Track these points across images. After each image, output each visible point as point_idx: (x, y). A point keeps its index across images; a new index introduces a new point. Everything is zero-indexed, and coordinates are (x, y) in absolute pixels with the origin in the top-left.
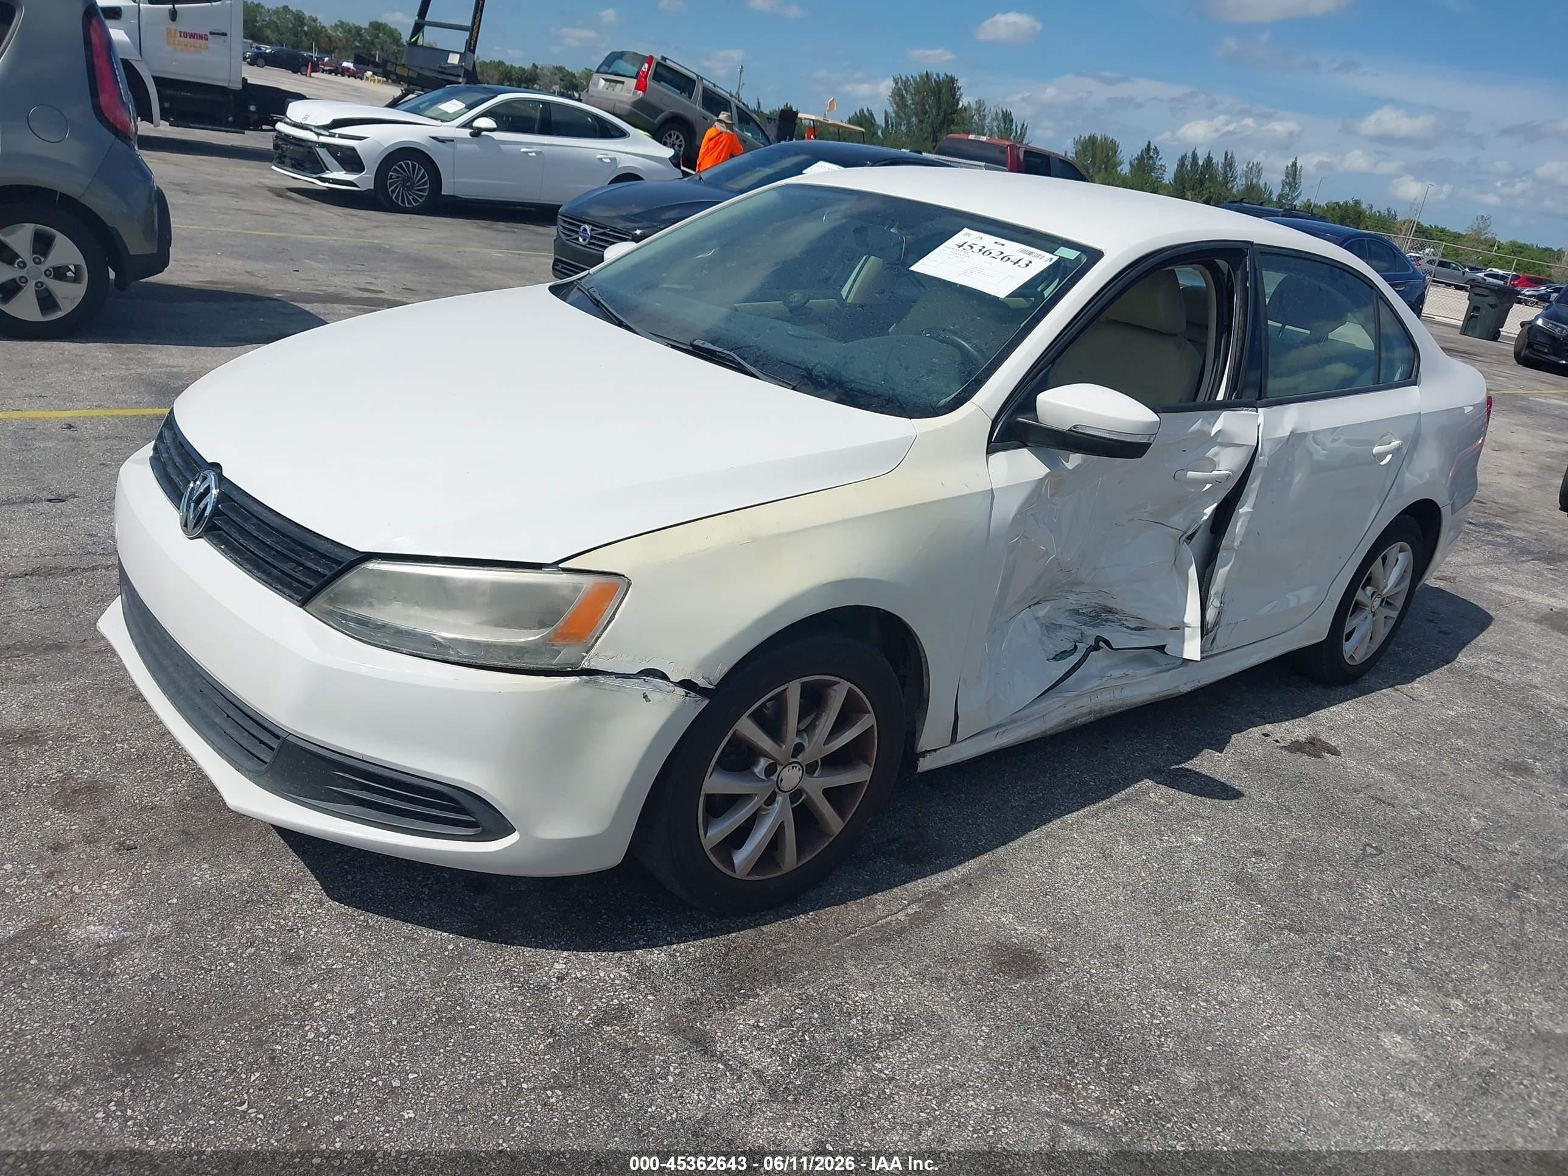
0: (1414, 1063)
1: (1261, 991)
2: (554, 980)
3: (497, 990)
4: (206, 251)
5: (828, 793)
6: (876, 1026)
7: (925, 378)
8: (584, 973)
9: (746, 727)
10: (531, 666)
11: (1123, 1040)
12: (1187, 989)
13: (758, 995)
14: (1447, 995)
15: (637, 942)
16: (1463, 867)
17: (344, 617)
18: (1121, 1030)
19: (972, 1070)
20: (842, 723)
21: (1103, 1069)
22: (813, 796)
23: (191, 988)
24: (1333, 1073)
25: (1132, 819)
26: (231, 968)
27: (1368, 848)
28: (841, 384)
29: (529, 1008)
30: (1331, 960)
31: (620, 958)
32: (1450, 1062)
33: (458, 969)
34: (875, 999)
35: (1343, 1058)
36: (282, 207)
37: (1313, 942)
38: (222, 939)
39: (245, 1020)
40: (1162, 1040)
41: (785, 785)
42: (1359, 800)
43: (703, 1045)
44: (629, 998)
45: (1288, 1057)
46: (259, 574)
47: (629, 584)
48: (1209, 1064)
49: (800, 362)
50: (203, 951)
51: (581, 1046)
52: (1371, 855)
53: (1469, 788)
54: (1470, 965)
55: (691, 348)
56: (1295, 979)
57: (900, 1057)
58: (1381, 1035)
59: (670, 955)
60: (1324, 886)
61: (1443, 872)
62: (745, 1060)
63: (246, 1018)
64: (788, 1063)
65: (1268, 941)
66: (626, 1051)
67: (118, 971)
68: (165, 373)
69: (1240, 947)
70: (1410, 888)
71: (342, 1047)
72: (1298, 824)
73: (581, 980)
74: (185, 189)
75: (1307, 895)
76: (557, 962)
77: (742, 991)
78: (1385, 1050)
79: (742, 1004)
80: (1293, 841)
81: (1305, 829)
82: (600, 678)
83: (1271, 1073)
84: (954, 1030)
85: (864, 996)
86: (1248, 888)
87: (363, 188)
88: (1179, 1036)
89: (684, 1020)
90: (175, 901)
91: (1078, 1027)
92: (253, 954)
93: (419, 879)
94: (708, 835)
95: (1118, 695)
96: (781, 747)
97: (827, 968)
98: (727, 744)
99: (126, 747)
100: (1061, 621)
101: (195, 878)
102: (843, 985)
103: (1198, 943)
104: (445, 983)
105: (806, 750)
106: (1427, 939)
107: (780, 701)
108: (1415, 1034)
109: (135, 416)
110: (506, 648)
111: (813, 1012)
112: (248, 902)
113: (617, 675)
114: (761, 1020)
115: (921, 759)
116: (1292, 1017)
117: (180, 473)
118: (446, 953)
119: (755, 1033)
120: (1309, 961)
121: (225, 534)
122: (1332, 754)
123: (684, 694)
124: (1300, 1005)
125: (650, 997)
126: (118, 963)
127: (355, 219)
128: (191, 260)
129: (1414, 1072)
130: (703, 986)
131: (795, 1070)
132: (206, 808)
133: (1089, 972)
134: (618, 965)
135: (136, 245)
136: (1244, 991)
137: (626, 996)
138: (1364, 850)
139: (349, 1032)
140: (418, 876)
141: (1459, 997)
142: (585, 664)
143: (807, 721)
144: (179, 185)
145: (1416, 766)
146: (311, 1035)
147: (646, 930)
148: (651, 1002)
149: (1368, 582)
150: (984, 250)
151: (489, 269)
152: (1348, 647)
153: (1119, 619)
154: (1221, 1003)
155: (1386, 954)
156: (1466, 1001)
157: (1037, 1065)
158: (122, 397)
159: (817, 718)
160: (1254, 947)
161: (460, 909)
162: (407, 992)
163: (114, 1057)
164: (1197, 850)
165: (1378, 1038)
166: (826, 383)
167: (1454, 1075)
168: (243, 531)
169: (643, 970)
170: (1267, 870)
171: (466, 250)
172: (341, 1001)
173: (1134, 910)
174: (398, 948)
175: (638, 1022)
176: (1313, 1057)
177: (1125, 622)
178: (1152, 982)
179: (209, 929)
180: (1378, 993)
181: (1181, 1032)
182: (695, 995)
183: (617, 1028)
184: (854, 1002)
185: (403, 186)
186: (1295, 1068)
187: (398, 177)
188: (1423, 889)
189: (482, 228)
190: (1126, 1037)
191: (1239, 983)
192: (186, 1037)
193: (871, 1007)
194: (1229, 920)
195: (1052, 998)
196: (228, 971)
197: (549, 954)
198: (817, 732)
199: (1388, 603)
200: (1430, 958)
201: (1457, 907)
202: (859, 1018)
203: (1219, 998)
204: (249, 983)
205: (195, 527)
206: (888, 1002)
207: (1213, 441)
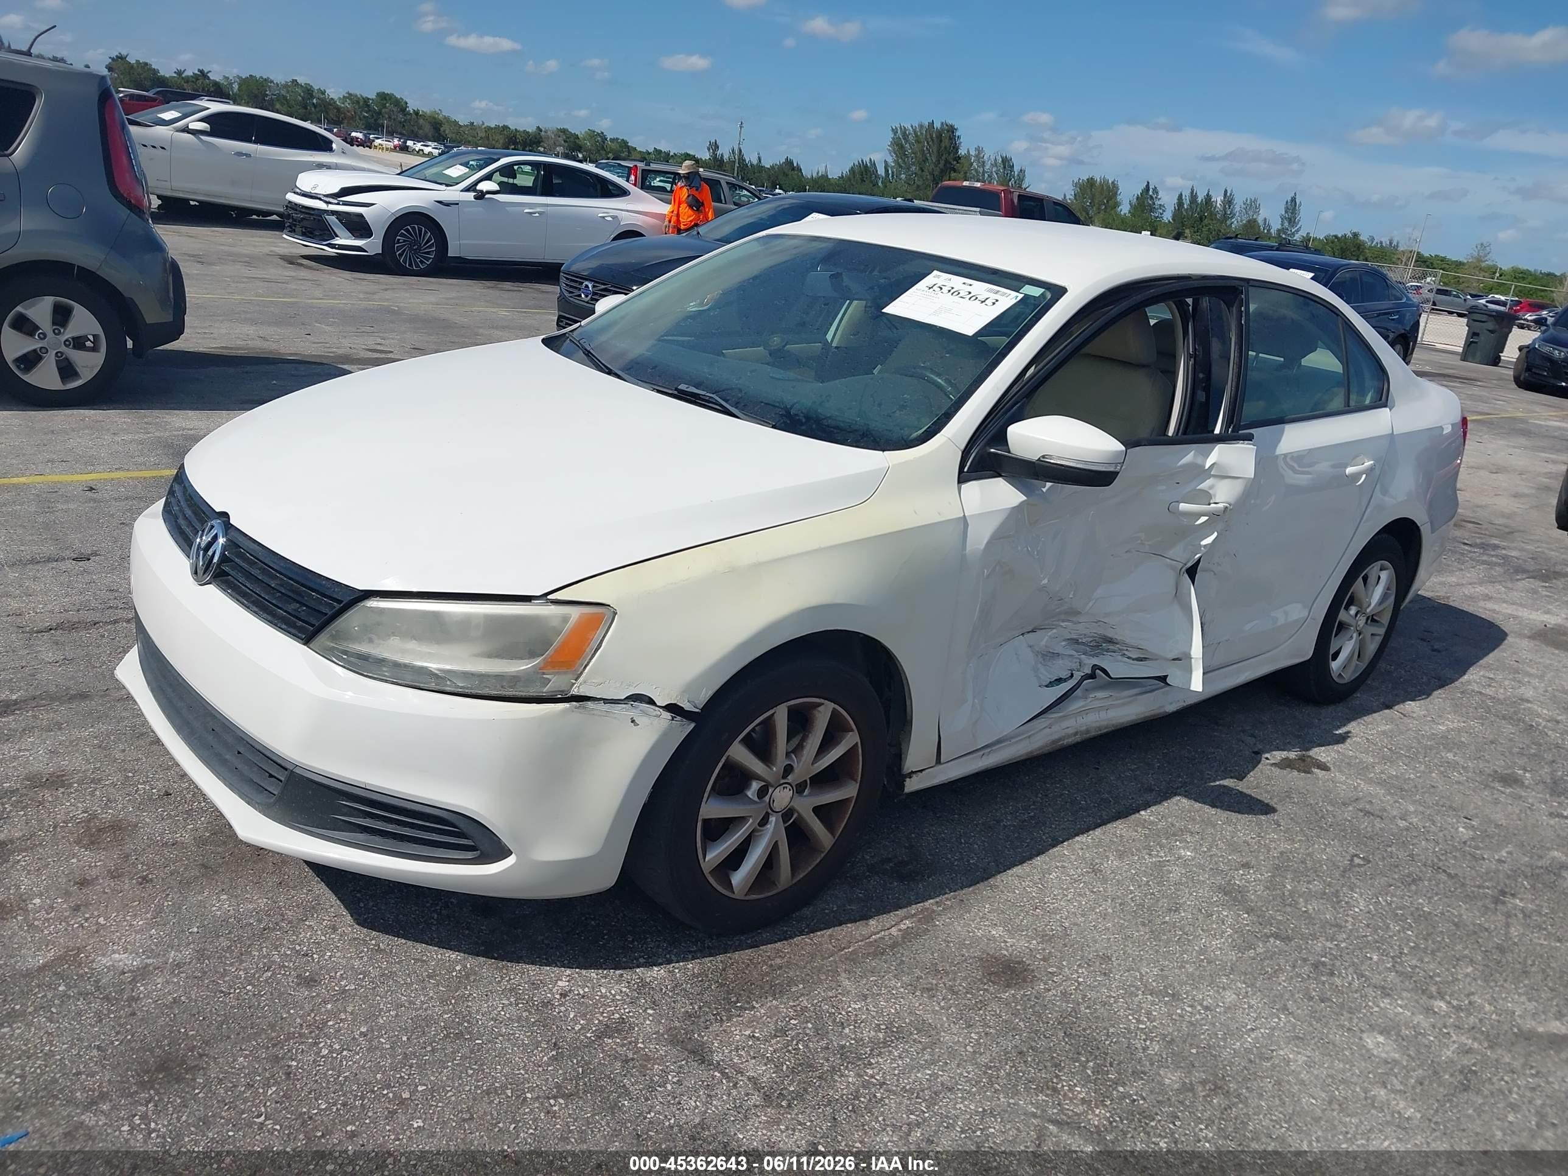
0: (1396, 1062)
1: (1246, 995)
2: (558, 996)
3: (502, 1006)
4: (221, 318)
5: (817, 810)
6: (867, 1034)
7: (898, 414)
8: (586, 990)
9: (739, 752)
10: (523, 694)
11: (1109, 1045)
12: (1173, 995)
13: (754, 1007)
14: (1431, 997)
15: (637, 959)
16: (1449, 875)
17: (345, 652)
18: (1108, 1035)
19: (961, 1074)
20: (829, 741)
21: (1089, 1072)
22: (805, 815)
23: (211, 1011)
24: (1316, 1072)
25: (1121, 836)
26: (249, 991)
27: (1355, 858)
28: (818, 421)
29: (534, 1023)
30: (1316, 966)
31: (621, 975)
32: (1432, 1061)
33: (466, 988)
34: (867, 1009)
35: (1326, 1058)
36: (293, 274)
37: (1299, 948)
38: (240, 964)
39: (262, 1040)
40: (1148, 1043)
41: (777, 806)
42: (1348, 813)
43: (700, 1054)
44: (630, 1012)
45: (1272, 1058)
46: (265, 615)
47: (615, 614)
48: (1193, 1066)
49: (779, 402)
50: (223, 975)
51: (583, 1057)
52: (1359, 865)
53: (1458, 799)
54: (1454, 968)
55: (676, 392)
56: (1280, 984)
57: (891, 1063)
58: (1364, 1036)
59: (670, 972)
60: (1309, 896)
61: (1430, 880)
62: (741, 1068)
63: (263, 1036)
64: (782, 1070)
65: (1255, 949)
66: (627, 1061)
67: (142, 996)
68: (182, 435)
69: (1226, 954)
70: (1396, 896)
71: (355, 1062)
72: (1286, 837)
73: (583, 997)
74: (198, 259)
75: (1294, 905)
76: (561, 980)
77: (739, 1004)
78: (1368, 1050)
79: (739, 1016)
80: (1282, 853)
81: (1293, 841)
82: (590, 704)
83: (1255, 1073)
84: (944, 1037)
85: (857, 1007)
86: (1235, 899)
87: (371, 252)
88: (1164, 1039)
89: (683, 1032)
90: (195, 930)
91: (1065, 1033)
92: (270, 978)
93: (428, 905)
94: (707, 859)
95: (1103, 715)
96: (772, 769)
97: (821, 982)
98: (722, 768)
99: (148, 788)
100: (1059, 649)
101: (214, 908)
102: (836, 997)
103: (1185, 952)
104: (453, 1001)
105: (796, 771)
106: (1412, 944)
107: (769, 726)
108: (1398, 1035)
109: (154, 477)
110: (499, 677)
111: (807, 1022)
112: (265, 930)
113: (606, 701)
114: (757, 1031)
115: (908, 780)
116: (1276, 1020)
117: (190, 524)
118: (454, 974)
119: (750, 1043)
120: (1294, 967)
121: (232, 579)
122: (1322, 769)
123: (670, 718)
124: (1285, 1008)
125: (650, 1011)
126: (142, 988)
127: (365, 283)
128: (206, 328)
129: (1396, 1071)
130: (701, 1000)
131: (788, 1077)
132: (225, 843)
133: (1077, 981)
134: (619, 981)
135: (153, 314)
136: (1230, 997)
137: (627, 1010)
138: (1352, 860)
139: (361, 1048)
140: (428, 902)
141: (1443, 999)
142: (575, 691)
143: (795, 741)
144: (193, 256)
145: (1405, 780)
146: (325, 1052)
147: (646, 949)
148: (651, 1015)
149: (1351, 602)
150: (952, 291)
151: (496, 328)
152: (1335, 665)
153: (1120, 649)
154: (1207, 1008)
155: (1371, 959)
156: (1449, 1003)
157: (1024, 1068)
158: (141, 459)
159: (804, 739)
160: (1240, 955)
161: (467, 932)
162: (417, 1010)
163: (138, 1075)
164: (1185, 864)
165: (1361, 1038)
166: (804, 420)
167: (1436, 1073)
168: (249, 576)
169: (643, 984)
170: (1253, 881)
171: (473, 309)
172: (354, 1020)
173: (1122, 922)
174: (408, 969)
175: (638, 1034)
176: (1297, 1058)
177: (1126, 652)
178: (1138, 989)
179: (228, 955)
180: (1362, 996)
181: (1165, 1036)
182: (693, 1008)
183: (618, 1040)
184: (847, 1013)
185: (411, 249)
186: (1278, 1069)
187: (404, 241)
188: (1410, 897)
189: (489, 288)
190: (1112, 1042)
191: (1224, 988)
192: (207, 1055)
193: (864, 1017)
194: (1215, 929)
195: (1040, 1006)
196: (246, 994)
197: (553, 973)
198: (805, 752)
199: (1373, 620)
200: (1414, 962)
201: (1442, 914)
202: (852, 1027)
203: (1205, 1003)
204: (266, 1005)
205: (204, 573)
206: (880, 1013)
207: (1206, 474)
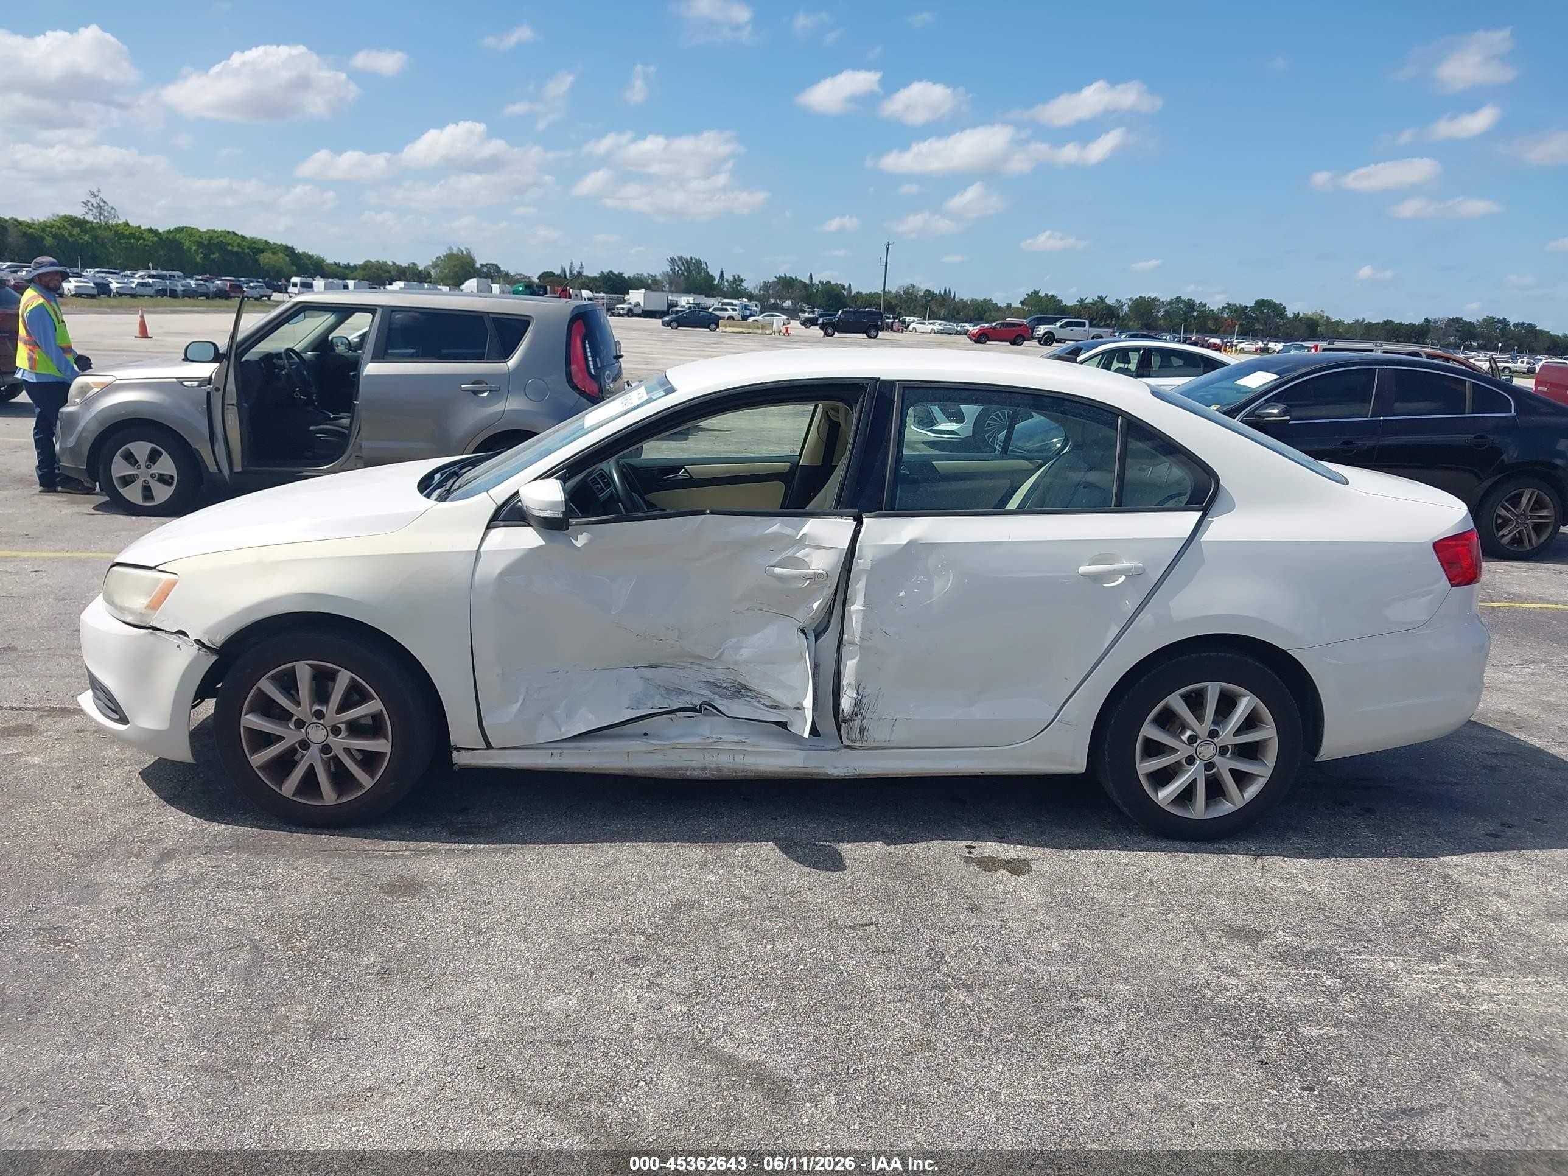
9: (268, 688)
22: (337, 753)
41: (313, 738)
47: (180, 580)
82: (158, 633)
94: (253, 756)
95: (739, 759)
96: (298, 707)
105: (327, 717)
107: (291, 675)
113: (166, 632)
115: (456, 753)
123: (200, 648)
142: (151, 623)
152: (1162, 792)
153: (756, 696)
177: (761, 700)
198: (330, 703)
207: (801, 542)
